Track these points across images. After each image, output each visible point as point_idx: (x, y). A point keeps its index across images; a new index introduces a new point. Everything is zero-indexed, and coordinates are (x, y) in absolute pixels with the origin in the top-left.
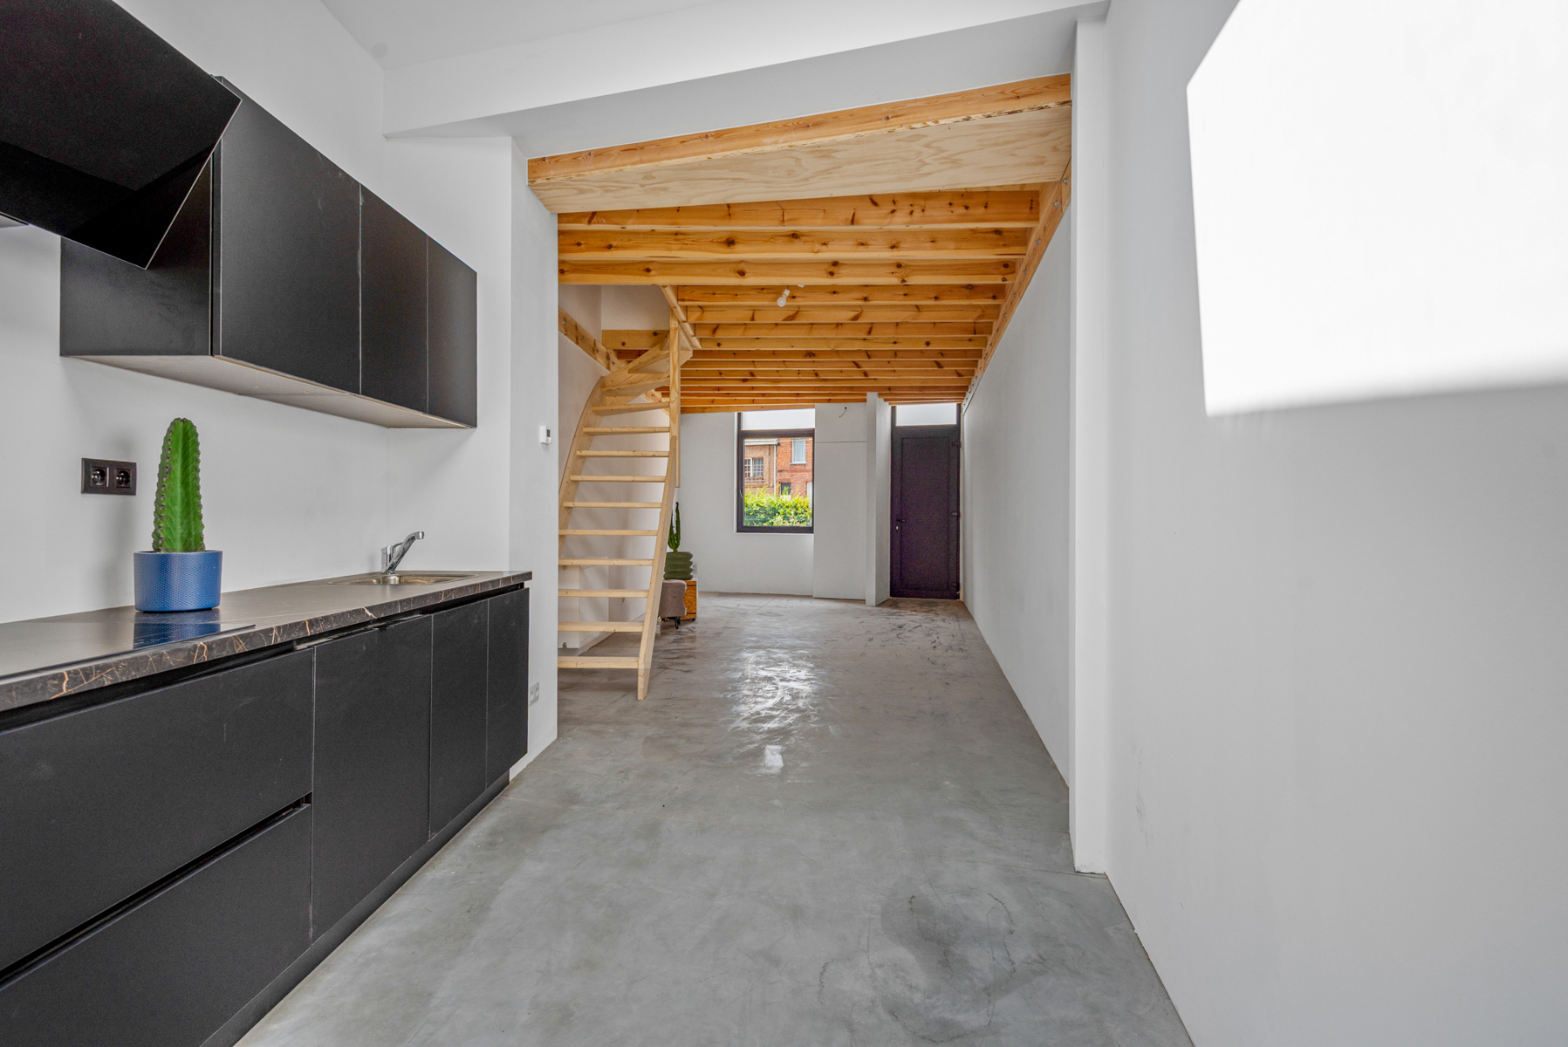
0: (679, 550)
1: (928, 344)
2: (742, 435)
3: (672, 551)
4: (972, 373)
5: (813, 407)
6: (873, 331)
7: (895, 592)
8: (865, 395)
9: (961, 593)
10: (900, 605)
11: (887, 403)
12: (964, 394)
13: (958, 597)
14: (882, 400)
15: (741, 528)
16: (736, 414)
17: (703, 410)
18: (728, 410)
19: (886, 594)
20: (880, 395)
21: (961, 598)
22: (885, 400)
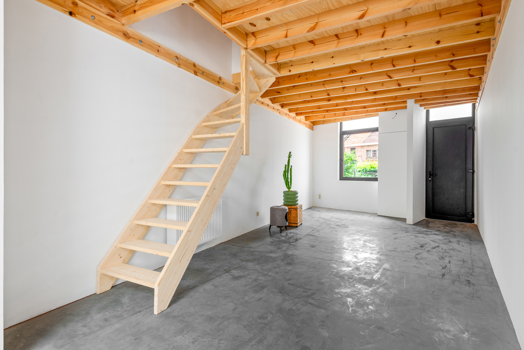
0: (291, 190)
1: (438, 42)
2: (342, 133)
3: (288, 190)
4: (482, 71)
5: (377, 115)
6: (386, 34)
7: (429, 214)
8: (405, 102)
9: (475, 219)
10: (430, 225)
11: (423, 108)
12: (477, 95)
13: (473, 221)
14: (418, 105)
15: (342, 178)
16: (339, 123)
17: (324, 122)
18: (335, 121)
19: (422, 216)
20: (416, 101)
21: (475, 223)
22: (421, 106)
